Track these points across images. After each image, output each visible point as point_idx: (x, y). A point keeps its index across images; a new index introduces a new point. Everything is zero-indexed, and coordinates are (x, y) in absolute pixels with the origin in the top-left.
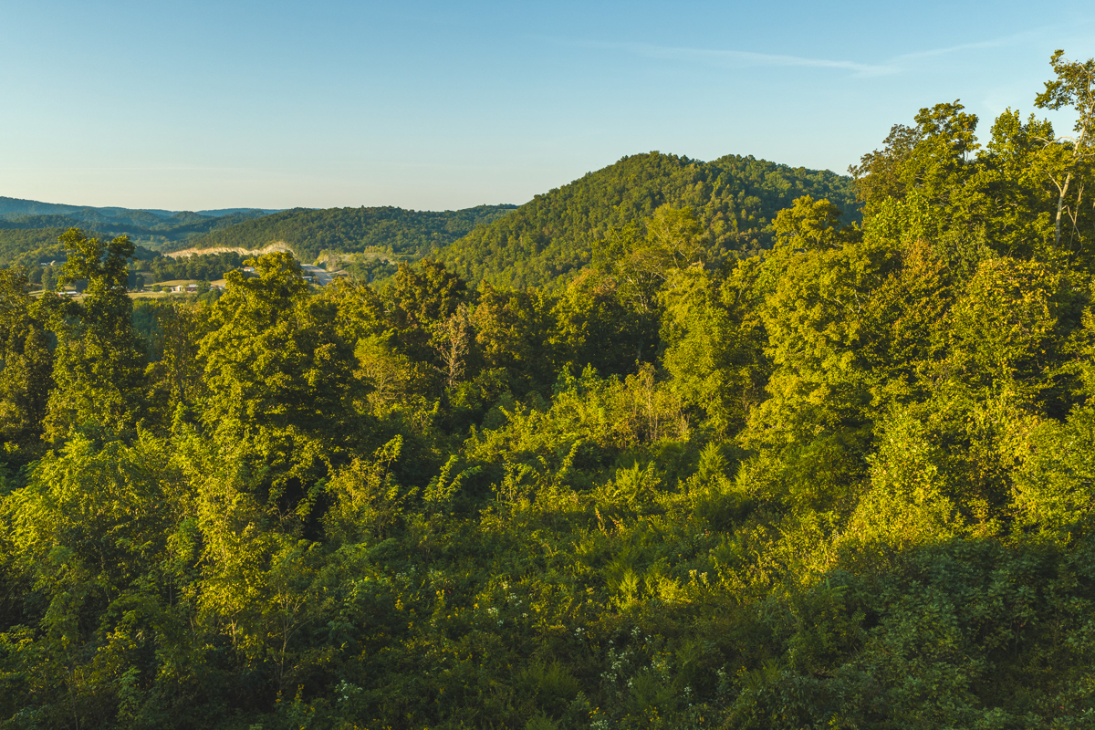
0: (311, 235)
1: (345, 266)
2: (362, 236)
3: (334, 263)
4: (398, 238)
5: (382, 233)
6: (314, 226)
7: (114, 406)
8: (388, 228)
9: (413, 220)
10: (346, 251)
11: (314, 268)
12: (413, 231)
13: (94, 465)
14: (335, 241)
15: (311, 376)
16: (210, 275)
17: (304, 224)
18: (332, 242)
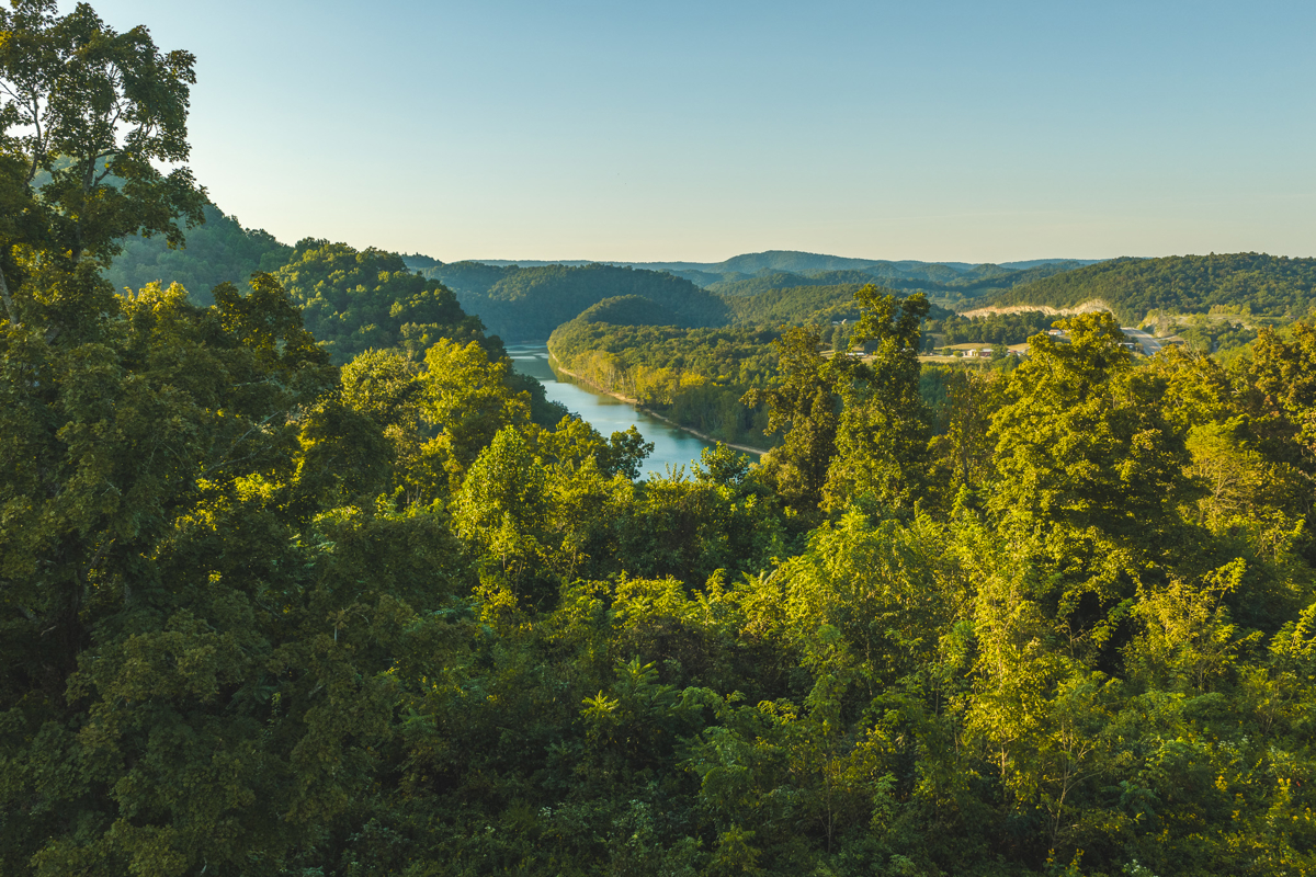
0: (1138, 291)
1: (1180, 330)
2: (1208, 292)
3: (1165, 327)
4: (1260, 294)
5: (1237, 287)
6: (1143, 279)
7: (892, 481)
8: (1246, 281)
9: (1284, 270)
11: (1138, 332)
12: (1283, 284)
13: (869, 543)
14: (1170, 299)
15: (1125, 469)
16: (1008, 338)
17: (1130, 278)
18: (1165, 299)
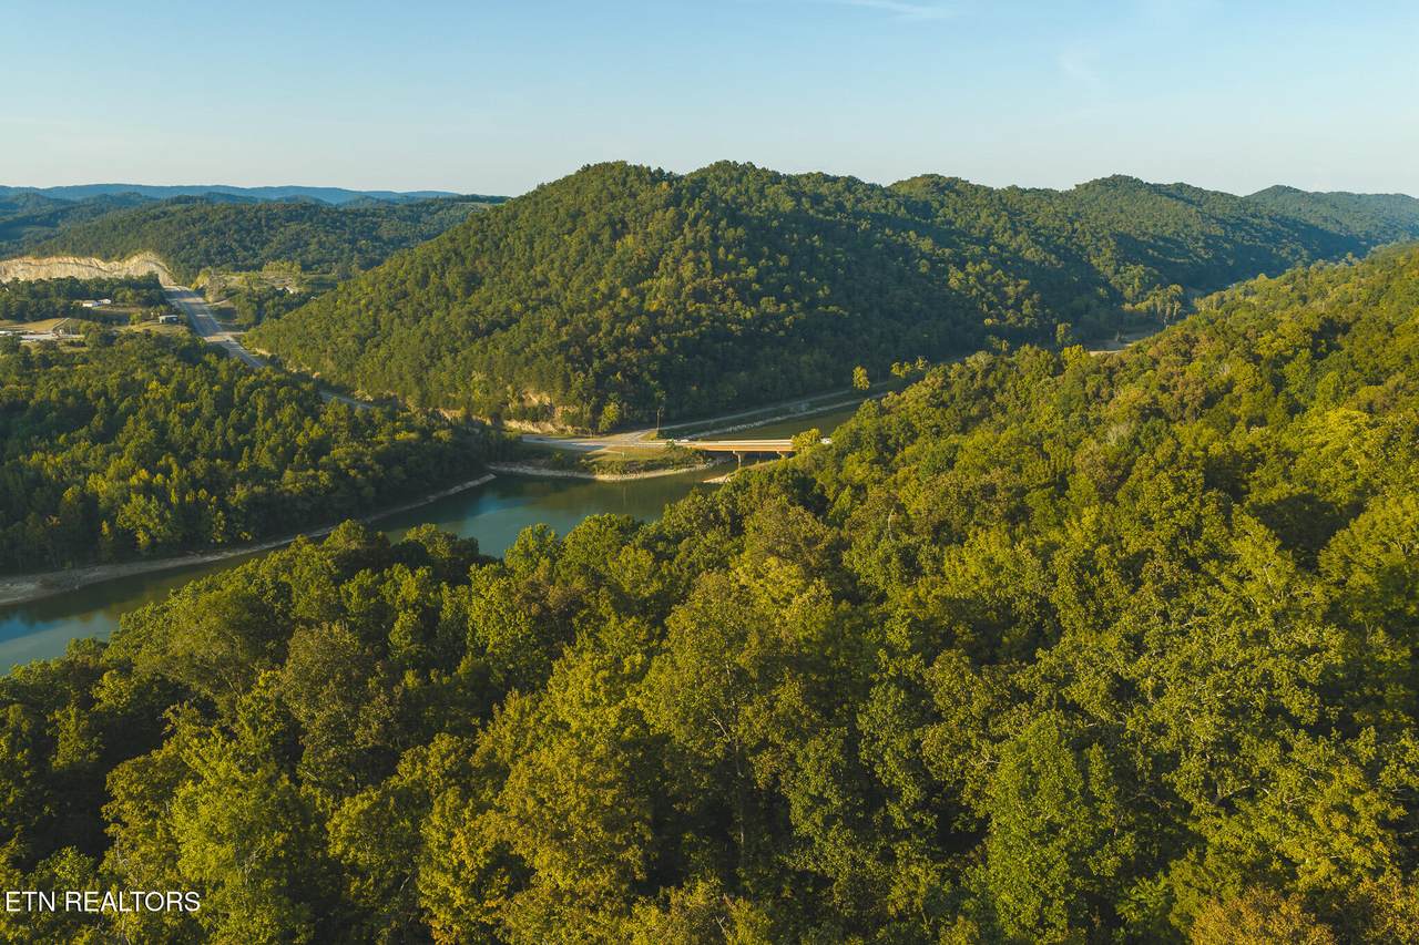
1: (230, 294)
3: (216, 289)
4: (312, 247)
6: (195, 230)
10: (238, 269)
11: (189, 295)
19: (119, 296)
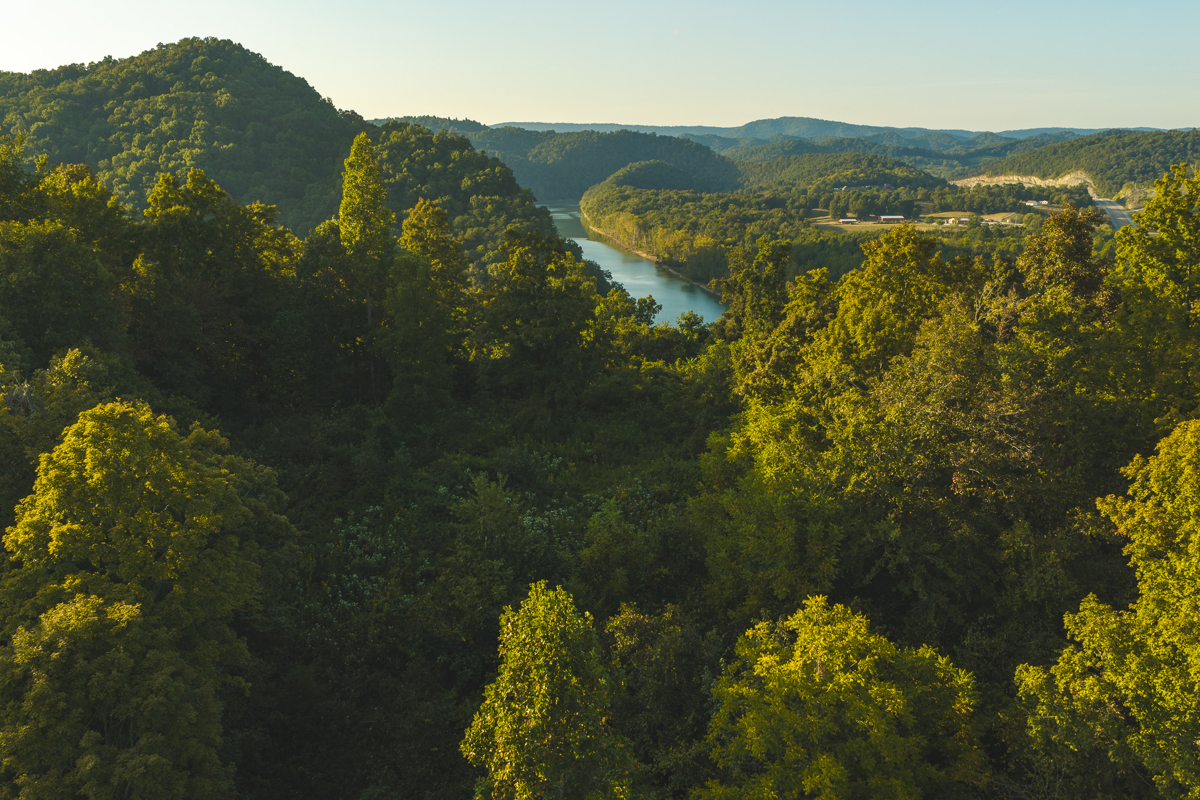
0: (1118, 164)
3: (1137, 200)
6: (1124, 153)
11: (1111, 203)
16: (988, 208)
17: (1113, 151)
18: (1143, 173)
19: (1056, 198)
